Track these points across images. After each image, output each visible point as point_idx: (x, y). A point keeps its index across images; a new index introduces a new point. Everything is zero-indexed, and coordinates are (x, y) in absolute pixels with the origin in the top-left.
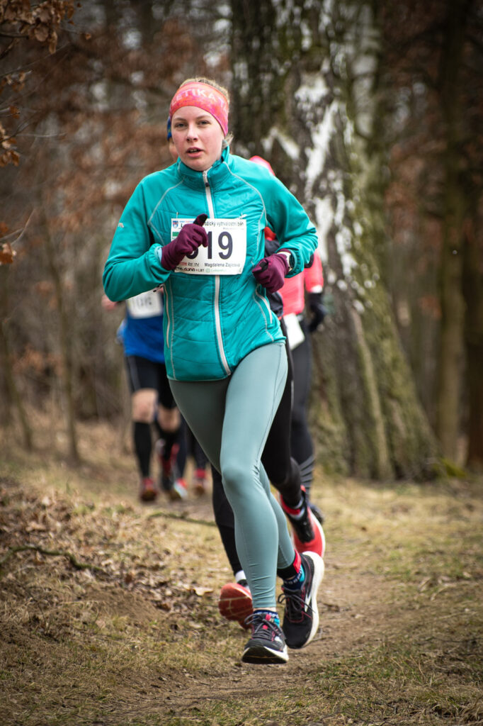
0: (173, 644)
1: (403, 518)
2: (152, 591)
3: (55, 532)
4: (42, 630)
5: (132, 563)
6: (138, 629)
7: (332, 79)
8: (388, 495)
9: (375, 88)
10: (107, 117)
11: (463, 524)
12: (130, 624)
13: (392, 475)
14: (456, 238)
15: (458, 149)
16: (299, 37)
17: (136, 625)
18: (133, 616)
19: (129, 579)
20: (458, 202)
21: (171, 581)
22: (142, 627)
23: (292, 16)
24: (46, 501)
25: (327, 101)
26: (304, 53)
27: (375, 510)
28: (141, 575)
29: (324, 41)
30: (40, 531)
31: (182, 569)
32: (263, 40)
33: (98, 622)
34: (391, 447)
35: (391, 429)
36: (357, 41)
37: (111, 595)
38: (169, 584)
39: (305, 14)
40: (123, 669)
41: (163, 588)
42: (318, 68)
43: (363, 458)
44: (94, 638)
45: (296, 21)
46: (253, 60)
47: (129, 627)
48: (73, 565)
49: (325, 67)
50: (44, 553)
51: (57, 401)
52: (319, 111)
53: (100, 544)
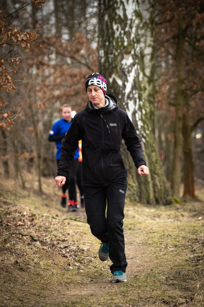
0: (68, 272)
1: (158, 220)
2: (62, 250)
3: (27, 226)
4: (19, 266)
5: (55, 239)
6: (55, 265)
7: (135, 57)
8: (153, 210)
9: (152, 59)
10: (55, 67)
11: (179, 223)
12: (52, 264)
13: (155, 202)
14: (180, 114)
15: (182, 82)
16: (123, 42)
17: (55, 264)
18: (54, 260)
19: (53, 245)
20: (181, 101)
21: (69, 246)
22: (57, 265)
23: (120, 34)
24: (25, 213)
25: (133, 65)
26: (125, 47)
27: (147, 216)
28: (58, 243)
29: (132, 43)
30: (22, 225)
31: (74, 241)
32: (110, 42)
33: (40, 263)
34: (155, 192)
35: (155, 185)
36: (145, 42)
37: (46, 252)
38: (68, 247)
39: (125, 33)
40: (48, 283)
41: (66, 249)
42: (130, 53)
43: (144, 196)
44: (38, 269)
45: (122, 36)
46: (106, 49)
47: (52, 265)
48: (33, 240)
49: (133, 52)
50: (23, 235)
51: (35, 169)
52: (130, 68)
53: (44, 231)
